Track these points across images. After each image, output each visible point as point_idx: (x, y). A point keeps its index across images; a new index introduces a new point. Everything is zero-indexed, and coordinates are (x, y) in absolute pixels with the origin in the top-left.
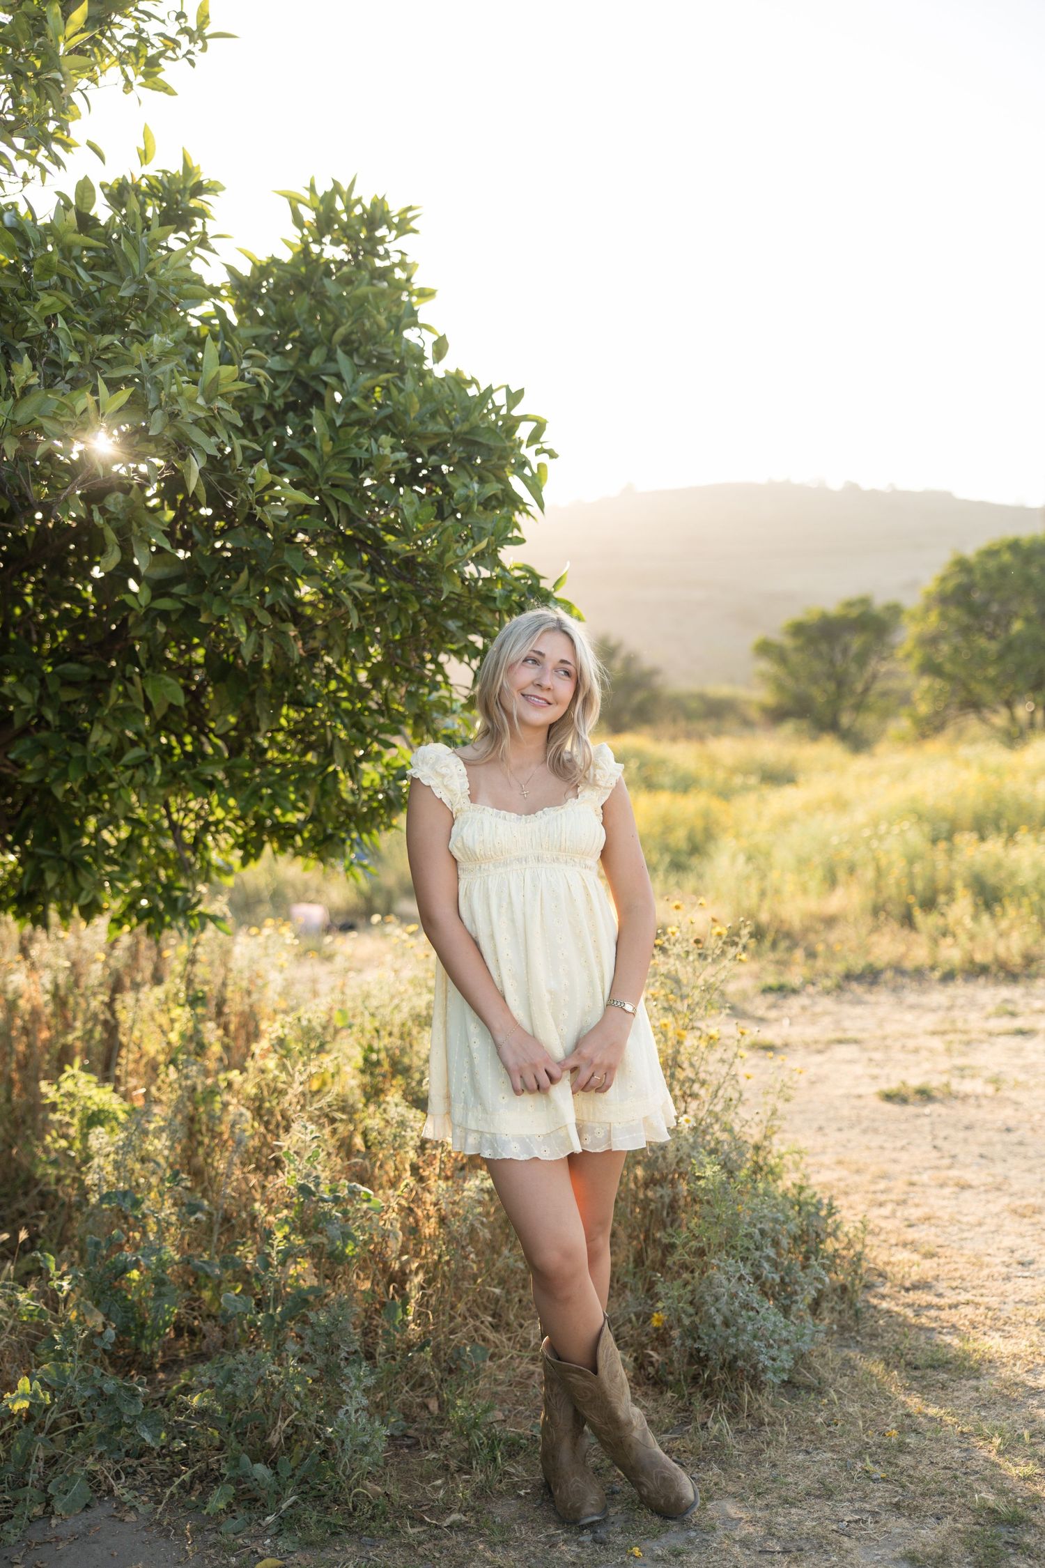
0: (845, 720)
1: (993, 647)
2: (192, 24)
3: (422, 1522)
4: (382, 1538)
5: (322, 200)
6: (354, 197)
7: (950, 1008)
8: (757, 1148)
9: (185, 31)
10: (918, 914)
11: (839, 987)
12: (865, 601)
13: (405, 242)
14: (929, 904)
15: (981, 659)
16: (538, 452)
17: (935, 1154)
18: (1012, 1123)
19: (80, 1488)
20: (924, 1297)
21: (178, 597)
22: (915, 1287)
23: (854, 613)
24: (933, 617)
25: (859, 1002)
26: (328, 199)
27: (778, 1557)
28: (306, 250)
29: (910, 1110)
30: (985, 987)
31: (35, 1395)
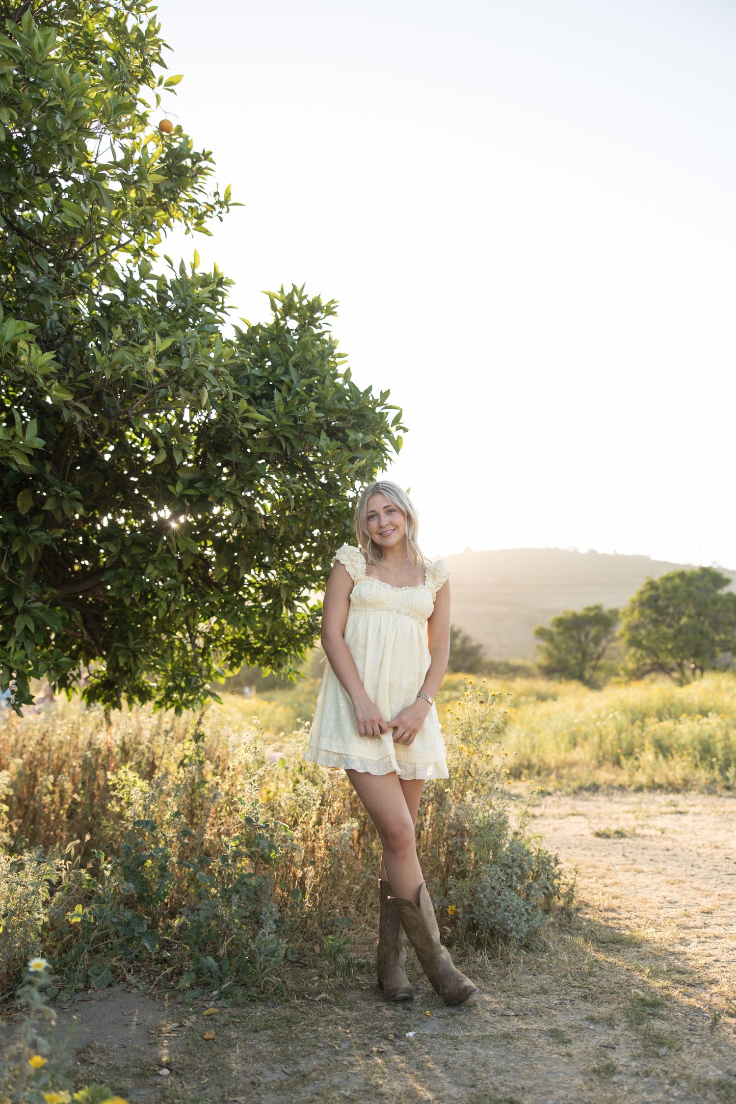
0: (587, 674)
1: (671, 631)
2: (222, 199)
3: (304, 998)
4: (279, 1004)
5: (287, 298)
6: (303, 295)
7: (640, 803)
8: (516, 834)
9: (219, 202)
10: (623, 760)
11: (575, 793)
12: (598, 608)
13: (329, 319)
14: (629, 754)
15: (665, 638)
16: (397, 429)
17: (623, 858)
18: (669, 847)
19: (106, 974)
20: (611, 915)
21: (197, 489)
22: (606, 910)
23: (592, 614)
24: (636, 614)
25: (587, 800)
26: (290, 296)
27: (512, 1018)
28: (277, 322)
29: (611, 841)
30: (660, 795)
31: (85, 916)
